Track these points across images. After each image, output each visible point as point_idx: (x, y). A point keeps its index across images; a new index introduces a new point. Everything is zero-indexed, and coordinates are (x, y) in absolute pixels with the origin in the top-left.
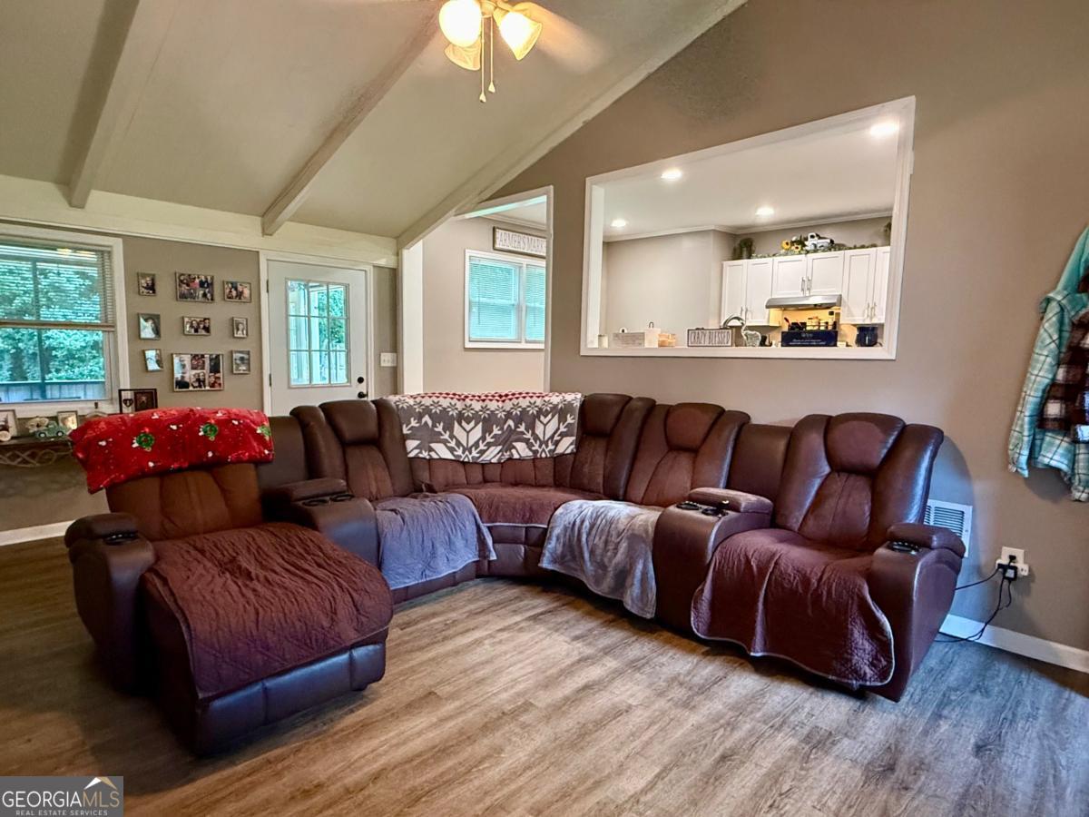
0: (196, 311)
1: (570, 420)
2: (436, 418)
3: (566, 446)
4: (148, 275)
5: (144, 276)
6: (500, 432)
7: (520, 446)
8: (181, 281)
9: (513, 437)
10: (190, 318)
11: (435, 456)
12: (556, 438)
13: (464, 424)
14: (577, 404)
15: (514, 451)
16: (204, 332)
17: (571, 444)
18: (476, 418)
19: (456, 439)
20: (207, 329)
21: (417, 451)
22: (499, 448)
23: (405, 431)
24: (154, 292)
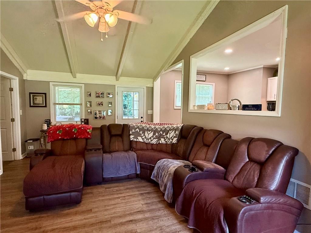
0: (100, 100)
1: (177, 133)
2: (140, 130)
3: (175, 141)
4: (89, 92)
5: (88, 92)
6: (158, 135)
7: (162, 139)
8: (97, 93)
9: (161, 137)
10: (98, 102)
11: (138, 141)
12: (173, 138)
13: (148, 132)
14: (180, 128)
15: (160, 141)
16: (101, 105)
17: (176, 140)
18: (152, 130)
19: (145, 136)
20: (102, 104)
21: (133, 139)
22: (157, 139)
23: (131, 133)
24: (91, 96)
